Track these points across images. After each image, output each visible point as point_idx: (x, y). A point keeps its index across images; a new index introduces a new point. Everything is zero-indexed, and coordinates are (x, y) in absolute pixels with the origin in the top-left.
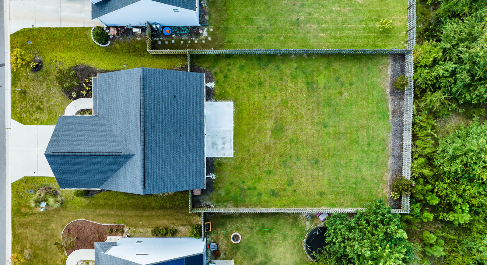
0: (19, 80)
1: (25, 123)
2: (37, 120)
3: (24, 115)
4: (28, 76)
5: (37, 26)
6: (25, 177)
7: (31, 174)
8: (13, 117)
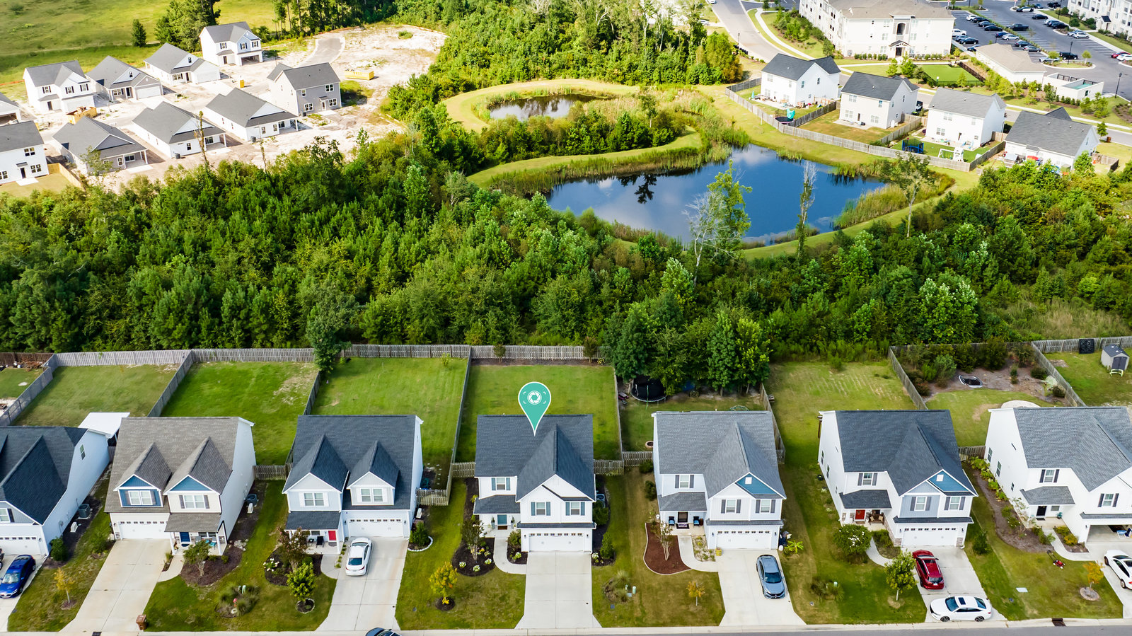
0: (464, 620)
1: (522, 614)
2: (517, 601)
3: (511, 615)
4: (458, 612)
5: (395, 603)
6: (594, 614)
7: (590, 607)
8: (513, 625)
